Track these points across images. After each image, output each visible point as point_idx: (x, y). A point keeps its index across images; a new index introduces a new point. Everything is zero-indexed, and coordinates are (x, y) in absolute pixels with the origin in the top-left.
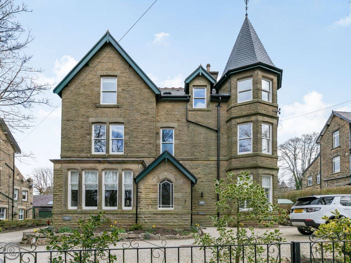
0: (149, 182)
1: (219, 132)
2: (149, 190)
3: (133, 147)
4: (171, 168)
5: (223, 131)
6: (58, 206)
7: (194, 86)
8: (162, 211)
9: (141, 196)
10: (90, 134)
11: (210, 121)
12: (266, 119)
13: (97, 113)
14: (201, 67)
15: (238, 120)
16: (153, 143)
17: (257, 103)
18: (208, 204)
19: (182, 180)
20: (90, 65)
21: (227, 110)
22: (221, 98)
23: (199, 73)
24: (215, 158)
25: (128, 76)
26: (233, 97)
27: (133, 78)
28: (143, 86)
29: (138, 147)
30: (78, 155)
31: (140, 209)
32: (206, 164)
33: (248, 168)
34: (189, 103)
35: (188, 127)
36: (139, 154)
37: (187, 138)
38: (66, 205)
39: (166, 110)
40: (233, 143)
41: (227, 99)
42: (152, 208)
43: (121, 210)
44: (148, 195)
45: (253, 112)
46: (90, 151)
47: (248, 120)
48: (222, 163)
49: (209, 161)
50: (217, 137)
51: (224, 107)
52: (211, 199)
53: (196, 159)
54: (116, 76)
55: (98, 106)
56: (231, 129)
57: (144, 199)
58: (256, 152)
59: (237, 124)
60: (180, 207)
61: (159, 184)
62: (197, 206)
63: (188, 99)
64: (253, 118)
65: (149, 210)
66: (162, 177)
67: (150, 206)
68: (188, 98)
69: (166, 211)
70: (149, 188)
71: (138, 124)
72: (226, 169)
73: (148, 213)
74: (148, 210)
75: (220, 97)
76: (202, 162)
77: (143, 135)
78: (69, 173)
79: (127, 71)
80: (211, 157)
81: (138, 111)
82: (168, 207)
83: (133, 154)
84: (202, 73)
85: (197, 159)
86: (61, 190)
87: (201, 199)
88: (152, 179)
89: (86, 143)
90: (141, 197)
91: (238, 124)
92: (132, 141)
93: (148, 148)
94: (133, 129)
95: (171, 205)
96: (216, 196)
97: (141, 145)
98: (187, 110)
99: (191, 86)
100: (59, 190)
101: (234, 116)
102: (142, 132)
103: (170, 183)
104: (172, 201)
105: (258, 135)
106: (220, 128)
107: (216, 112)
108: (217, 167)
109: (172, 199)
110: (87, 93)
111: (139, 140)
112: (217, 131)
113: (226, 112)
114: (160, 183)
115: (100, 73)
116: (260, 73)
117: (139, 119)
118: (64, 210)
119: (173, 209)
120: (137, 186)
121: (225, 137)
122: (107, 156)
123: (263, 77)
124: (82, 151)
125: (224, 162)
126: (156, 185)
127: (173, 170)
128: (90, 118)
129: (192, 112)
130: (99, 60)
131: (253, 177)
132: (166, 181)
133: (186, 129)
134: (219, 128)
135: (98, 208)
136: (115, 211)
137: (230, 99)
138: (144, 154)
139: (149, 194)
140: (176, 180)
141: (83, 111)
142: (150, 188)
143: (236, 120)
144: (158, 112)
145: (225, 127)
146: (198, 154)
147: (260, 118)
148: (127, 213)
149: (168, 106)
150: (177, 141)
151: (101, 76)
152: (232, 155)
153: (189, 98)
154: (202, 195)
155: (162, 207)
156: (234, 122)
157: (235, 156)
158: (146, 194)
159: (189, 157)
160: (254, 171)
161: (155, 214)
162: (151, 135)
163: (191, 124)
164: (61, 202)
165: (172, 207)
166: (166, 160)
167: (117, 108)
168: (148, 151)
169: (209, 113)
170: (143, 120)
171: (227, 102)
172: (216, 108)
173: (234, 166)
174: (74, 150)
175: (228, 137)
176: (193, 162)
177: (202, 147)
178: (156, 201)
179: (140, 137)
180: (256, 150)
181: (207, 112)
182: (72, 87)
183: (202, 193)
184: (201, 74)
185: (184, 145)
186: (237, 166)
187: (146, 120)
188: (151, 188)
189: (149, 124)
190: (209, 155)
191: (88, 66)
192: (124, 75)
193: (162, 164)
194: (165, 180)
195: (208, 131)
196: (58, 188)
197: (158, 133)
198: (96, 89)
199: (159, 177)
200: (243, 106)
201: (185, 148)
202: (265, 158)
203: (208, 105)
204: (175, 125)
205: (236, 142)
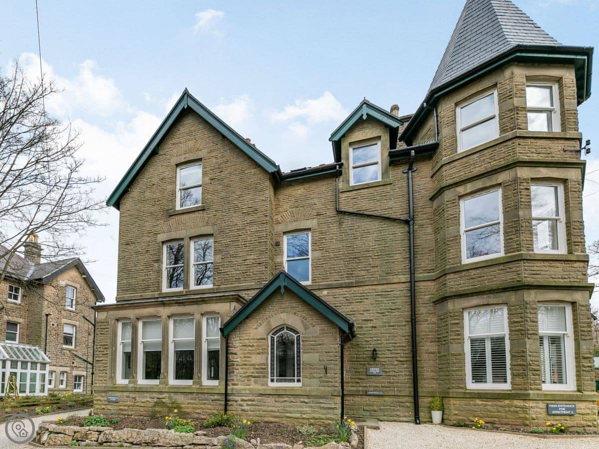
0: (250, 333)
1: (411, 223)
2: (250, 348)
3: (229, 273)
4: (294, 305)
5: (422, 218)
6: (101, 378)
7: (351, 144)
8: (277, 389)
9: (235, 360)
10: (159, 261)
11: (390, 204)
12: (544, 172)
13: (170, 226)
14: (365, 103)
15: (461, 190)
16: (266, 263)
17: (514, 141)
18: (391, 374)
19: (318, 328)
20: (161, 152)
21: (431, 174)
22: (416, 153)
23: (363, 115)
24: (405, 278)
25: (221, 153)
26: (445, 144)
27: (229, 155)
28: (246, 164)
29: (238, 272)
30: (141, 296)
31: (234, 384)
32: (382, 292)
33: (494, 290)
34: (341, 179)
35: (341, 224)
36: (240, 285)
37: (339, 245)
38: (113, 377)
39: (293, 199)
40: (450, 241)
41: (430, 152)
42: (256, 382)
43: (198, 386)
44: (249, 359)
45: (503, 163)
46: (159, 288)
47: (488, 185)
48: (421, 286)
49: (391, 285)
50: (407, 234)
51: (424, 170)
52: (396, 363)
53: (359, 284)
54: (200, 160)
55: (172, 214)
56: (443, 210)
57: (241, 367)
58: (514, 252)
59: (457, 198)
60: (316, 382)
61: (271, 337)
62: (365, 377)
63: (337, 170)
64: (503, 177)
65: (251, 387)
66: (275, 322)
67: (253, 379)
68: (338, 168)
69: (285, 389)
70: (250, 346)
71: (238, 233)
72: (433, 298)
73: (248, 392)
74: (248, 387)
75: (413, 151)
76: (374, 287)
77: (247, 249)
78: (120, 325)
79: (219, 146)
80: (395, 277)
81: (236, 209)
82: (290, 381)
83: (228, 286)
84: (367, 114)
85: (362, 282)
86: (105, 352)
87: (372, 363)
88: (256, 328)
89: (153, 275)
90: (235, 363)
91: (461, 197)
92: (228, 263)
93: (256, 271)
94: (230, 242)
95: (296, 378)
96: (409, 357)
97: (243, 268)
98: (337, 193)
99: (344, 145)
100: (103, 353)
101: (450, 182)
102: (246, 244)
103: (294, 334)
104: (299, 369)
105: (521, 213)
106: (417, 213)
107: (405, 184)
108: (409, 294)
109: (299, 365)
110: (155, 196)
111: (240, 260)
112: (407, 222)
113: (429, 179)
114: (273, 334)
115: (175, 160)
116: (519, 73)
117: (240, 223)
118: (110, 385)
119: (300, 384)
120: (227, 343)
121: (429, 230)
122: (184, 293)
123: (529, 79)
124: (146, 289)
125: (429, 283)
126: (264, 339)
127: (299, 307)
128: (158, 236)
129: (348, 193)
130: (174, 141)
131: (509, 310)
132: (285, 330)
133: (335, 228)
134: (412, 214)
135: (160, 383)
136: (189, 387)
137: (439, 150)
138: (248, 284)
139: (250, 357)
140: (306, 328)
141: (148, 225)
142: (251, 344)
143: (455, 190)
144: (278, 206)
145: (428, 210)
146: (363, 273)
147: (524, 173)
148: (210, 392)
149: (298, 191)
150: (318, 254)
151: (177, 165)
152: (448, 267)
153: (340, 167)
154: (374, 355)
155: (277, 381)
156: (448, 195)
157: (454, 267)
158: (245, 357)
159: (343, 281)
160: (512, 297)
161: (261, 395)
162: (263, 248)
163: (346, 217)
164: (105, 373)
165: (299, 381)
166: (282, 290)
167: (201, 212)
168: (257, 278)
169: (389, 188)
170: (247, 223)
171: (430, 158)
172: (405, 175)
173: (454, 290)
174: (135, 288)
175: (437, 231)
176: (353, 289)
177: (372, 259)
178: (265, 369)
179: (240, 255)
180: (516, 246)
181: (382, 187)
182: (135, 193)
183: (375, 350)
184: (365, 117)
185: (332, 258)
186: (463, 289)
187: (252, 223)
188: (255, 344)
189: (258, 229)
190: (390, 272)
191: (157, 154)
192: (214, 154)
193: (277, 299)
194: (284, 327)
195: (384, 225)
196: (102, 350)
197: (278, 244)
198: (169, 187)
199: (269, 323)
200: (472, 157)
201: (334, 265)
202: (546, 264)
203: (385, 173)
204: (312, 223)
205: (457, 238)
